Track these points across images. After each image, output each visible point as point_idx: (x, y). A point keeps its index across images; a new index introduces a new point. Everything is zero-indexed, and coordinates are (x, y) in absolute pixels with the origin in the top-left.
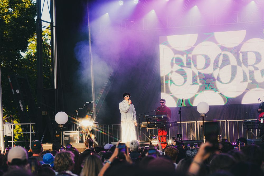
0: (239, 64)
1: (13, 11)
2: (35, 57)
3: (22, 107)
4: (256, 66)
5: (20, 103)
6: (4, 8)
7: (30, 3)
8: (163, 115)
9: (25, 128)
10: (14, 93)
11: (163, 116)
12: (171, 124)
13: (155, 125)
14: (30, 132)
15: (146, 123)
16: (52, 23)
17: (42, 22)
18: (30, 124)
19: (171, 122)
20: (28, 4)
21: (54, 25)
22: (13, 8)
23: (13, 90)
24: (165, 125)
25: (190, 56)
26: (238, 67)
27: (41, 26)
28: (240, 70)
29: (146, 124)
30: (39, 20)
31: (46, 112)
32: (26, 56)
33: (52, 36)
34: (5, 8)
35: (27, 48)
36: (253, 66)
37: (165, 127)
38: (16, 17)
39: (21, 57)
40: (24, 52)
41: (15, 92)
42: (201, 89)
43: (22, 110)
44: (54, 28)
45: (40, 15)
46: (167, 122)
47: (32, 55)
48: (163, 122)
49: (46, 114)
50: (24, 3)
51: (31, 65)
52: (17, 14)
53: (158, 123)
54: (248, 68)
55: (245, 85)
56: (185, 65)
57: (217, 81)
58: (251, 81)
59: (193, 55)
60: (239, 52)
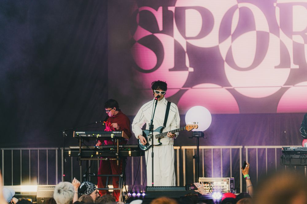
0: (274, 28)
8: (115, 132)
11: (114, 134)
12: (130, 152)
13: (97, 153)
15: (78, 147)
19: (131, 148)
24: (118, 154)
25: (172, 9)
26: (272, 37)
29: (78, 149)
36: (302, 33)
37: (118, 157)
46: (122, 146)
48: (113, 146)
53: (104, 149)
54: (291, 38)
55: (285, 73)
56: (161, 28)
57: (226, 64)
58: (297, 67)
59: (177, 9)
60: (275, 4)
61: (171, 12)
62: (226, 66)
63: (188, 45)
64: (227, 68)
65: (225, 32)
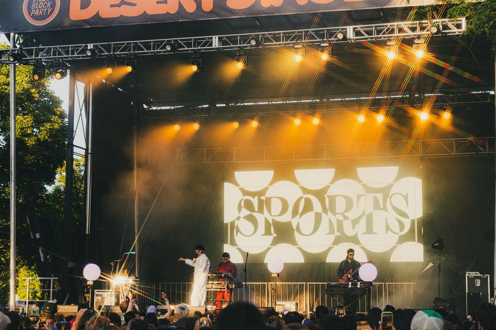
0: (325, 210)
1: (39, 132)
2: (64, 192)
3: (42, 255)
4: (345, 214)
5: (40, 251)
6: (26, 128)
7: (61, 123)
9: (45, 284)
10: (32, 238)
12: (234, 286)
14: (51, 290)
16: (87, 150)
17: (74, 147)
18: (52, 279)
19: (234, 283)
20: (58, 124)
21: (90, 152)
22: (38, 128)
23: (31, 233)
25: (263, 198)
26: (324, 215)
27: (72, 152)
28: (325, 218)
30: (71, 145)
31: (74, 264)
32: (53, 191)
33: (86, 165)
34: (28, 128)
35: (54, 181)
36: (342, 214)
38: (42, 140)
39: (47, 191)
40: (50, 186)
41: (35, 236)
42: (275, 242)
43: (43, 260)
44: (89, 155)
45: (72, 138)
46: (229, 282)
47: (61, 190)
49: (74, 266)
50: (53, 122)
51: (58, 203)
52: (43, 136)
54: (335, 216)
55: (332, 238)
56: (256, 209)
57: (295, 231)
58: (339, 234)
59: (266, 198)
60: (325, 196)
61: (262, 200)
62: (296, 232)
63: (273, 220)
64: (296, 234)
65: (295, 213)
